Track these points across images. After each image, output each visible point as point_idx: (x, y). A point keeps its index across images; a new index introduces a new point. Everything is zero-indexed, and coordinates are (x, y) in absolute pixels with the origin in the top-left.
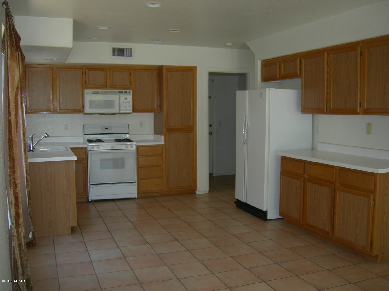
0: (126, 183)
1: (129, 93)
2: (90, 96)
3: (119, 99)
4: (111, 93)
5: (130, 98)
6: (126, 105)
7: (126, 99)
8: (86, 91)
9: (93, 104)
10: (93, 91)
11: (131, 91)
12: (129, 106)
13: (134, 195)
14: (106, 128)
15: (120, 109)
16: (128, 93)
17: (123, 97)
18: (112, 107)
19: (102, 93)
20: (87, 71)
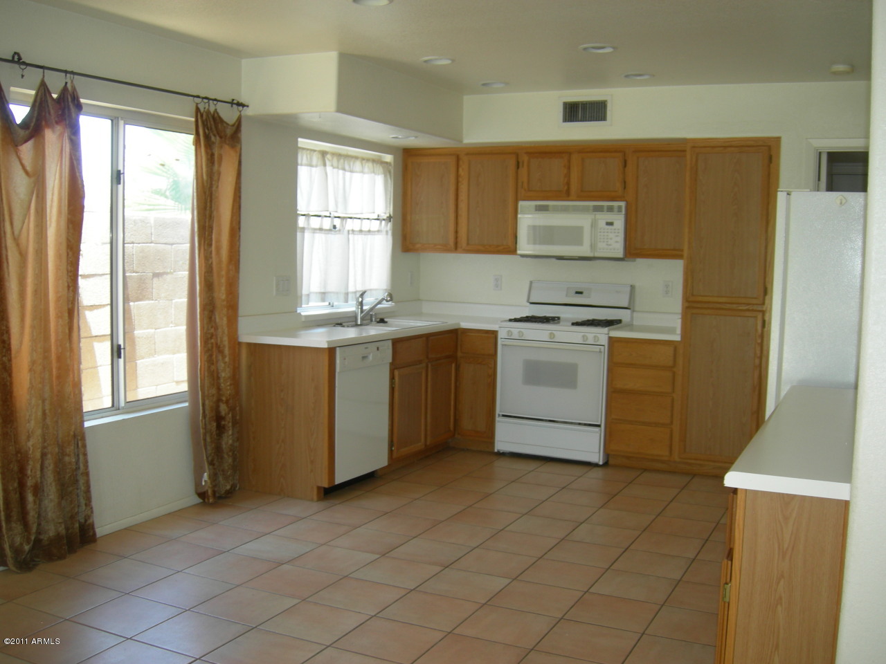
0: (580, 424)
1: (619, 209)
2: (528, 219)
3: (594, 225)
4: (576, 210)
5: (619, 221)
6: (611, 239)
7: (610, 224)
8: (521, 204)
10: (536, 206)
11: (623, 204)
12: (617, 242)
13: (596, 457)
14: (577, 293)
15: (593, 247)
16: (616, 209)
17: (603, 218)
18: (579, 242)
19: (556, 209)
20: (526, 158)
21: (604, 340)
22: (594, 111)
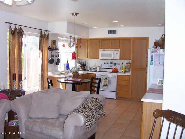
1: (119, 50)
2: (101, 52)
3: (114, 53)
4: (111, 50)
5: (119, 53)
6: (117, 56)
7: (117, 53)
8: (100, 49)
9: (103, 55)
10: (103, 50)
11: (119, 49)
13: (115, 98)
14: (111, 66)
15: (114, 57)
18: (111, 57)
19: (107, 50)
20: (101, 41)
21: (116, 75)
22: (114, 32)
